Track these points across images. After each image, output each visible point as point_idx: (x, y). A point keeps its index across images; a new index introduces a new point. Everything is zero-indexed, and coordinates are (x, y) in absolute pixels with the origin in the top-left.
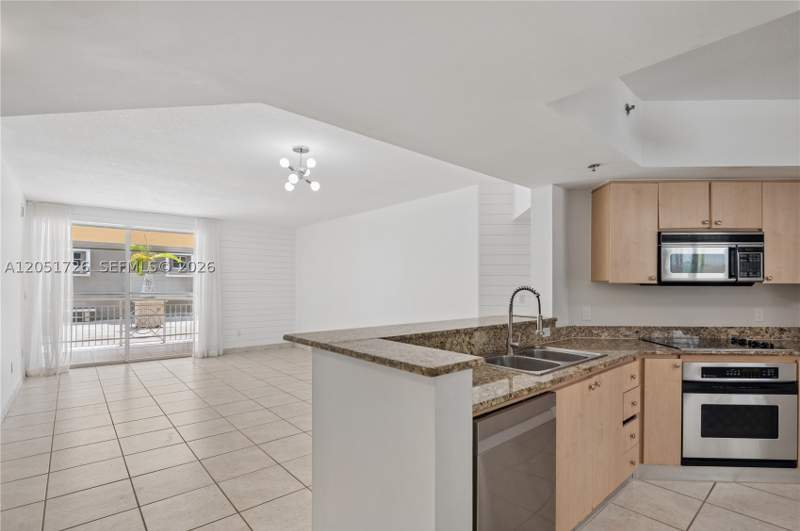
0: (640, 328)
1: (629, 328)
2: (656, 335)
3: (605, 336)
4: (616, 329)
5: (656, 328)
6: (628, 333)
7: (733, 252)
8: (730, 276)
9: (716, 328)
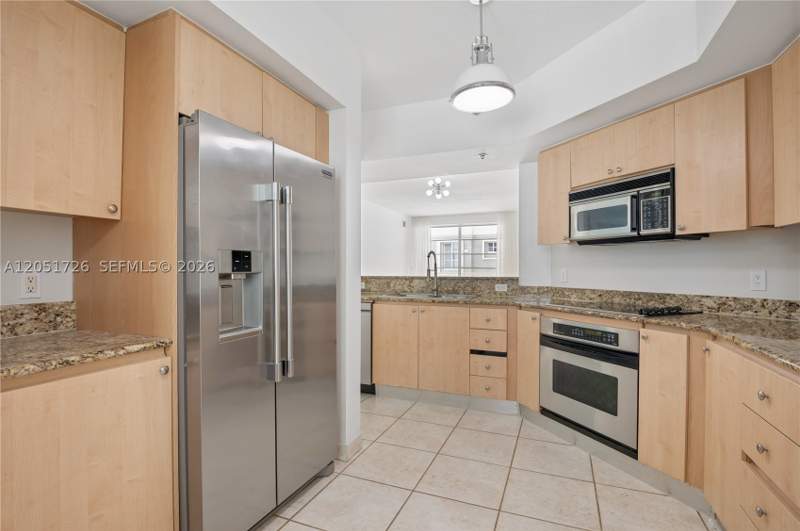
0: (603, 291)
1: (593, 291)
2: (617, 300)
3: (574, 299)
4: (583, 291)
5: (617, 293)
6: (593, 296)
7: (635, 200)
8: (633, 229)
9: (686, 296)
